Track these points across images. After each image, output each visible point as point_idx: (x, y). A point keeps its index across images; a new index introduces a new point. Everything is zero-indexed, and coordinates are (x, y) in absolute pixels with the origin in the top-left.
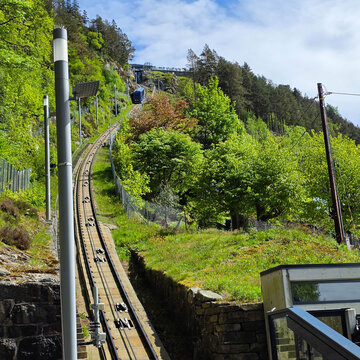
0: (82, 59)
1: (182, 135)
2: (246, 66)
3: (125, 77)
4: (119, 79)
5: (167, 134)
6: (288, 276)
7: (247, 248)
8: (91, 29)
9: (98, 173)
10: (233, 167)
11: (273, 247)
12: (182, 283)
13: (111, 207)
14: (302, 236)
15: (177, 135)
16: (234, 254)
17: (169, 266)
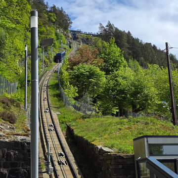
0: (45, 27)
1: (95, 67)
2: (129, 32)
3: (67, 37)
4: (64, 37)
5: (87, 66)
6: (147, 141)
7: (127, 126)
8: (50, 12)
9: (52, 86)
10: (120, 84)
11: (140, 126)
12: (93, 143)
13: (58, 103)
14: (155, 121)
15: (92, 67)
16: (120, 129)
17: (87, 135)
